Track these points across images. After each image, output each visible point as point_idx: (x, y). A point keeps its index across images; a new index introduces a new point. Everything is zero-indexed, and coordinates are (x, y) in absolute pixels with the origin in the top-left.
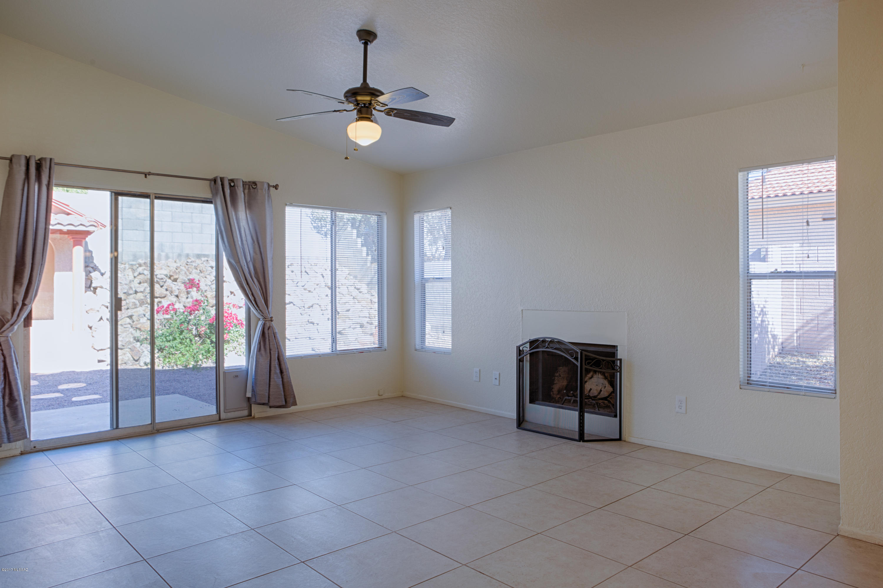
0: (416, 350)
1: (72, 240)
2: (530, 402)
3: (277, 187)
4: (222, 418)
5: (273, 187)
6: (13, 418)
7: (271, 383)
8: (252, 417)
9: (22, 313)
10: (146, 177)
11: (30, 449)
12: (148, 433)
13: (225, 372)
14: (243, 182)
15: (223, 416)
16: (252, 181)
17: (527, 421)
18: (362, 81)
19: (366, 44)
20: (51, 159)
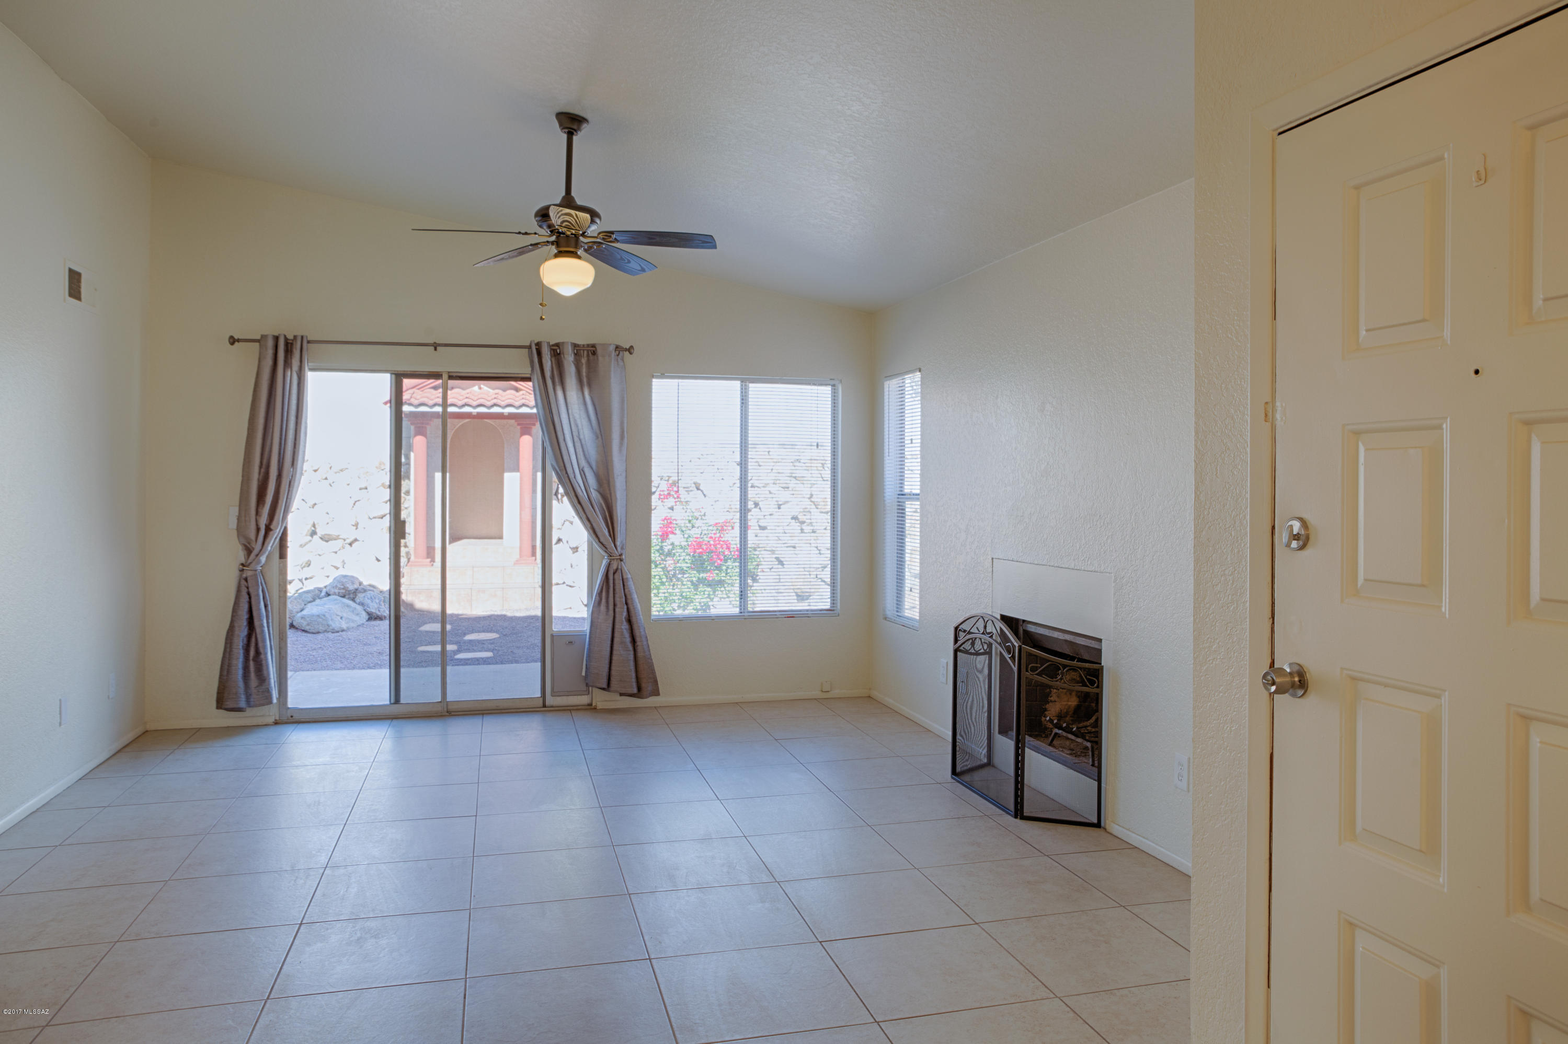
0: (885, 618)
1: (519, 427)
2: (1000, 733)
3: (632, 351)
4: (547, 703)
5: (626, 350)
6: (257, 676)
7: (614, 658)
8: (592, 707)
9: (268, 540)
10: (436, 349)
11: (286, 718)
12: (436, 715)
13: (553, 636)
14: (575, 346)
15: (550, 700)
16: (591, 344)
17: (993, 766)
18: (563, 194)
19: (570, 134)
20: (302, 337)
